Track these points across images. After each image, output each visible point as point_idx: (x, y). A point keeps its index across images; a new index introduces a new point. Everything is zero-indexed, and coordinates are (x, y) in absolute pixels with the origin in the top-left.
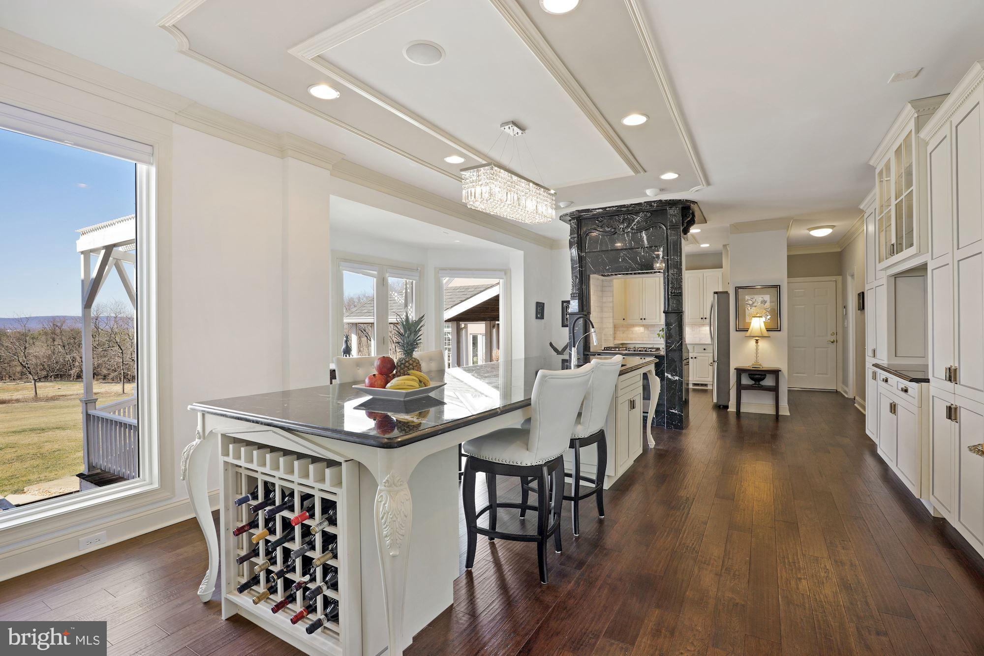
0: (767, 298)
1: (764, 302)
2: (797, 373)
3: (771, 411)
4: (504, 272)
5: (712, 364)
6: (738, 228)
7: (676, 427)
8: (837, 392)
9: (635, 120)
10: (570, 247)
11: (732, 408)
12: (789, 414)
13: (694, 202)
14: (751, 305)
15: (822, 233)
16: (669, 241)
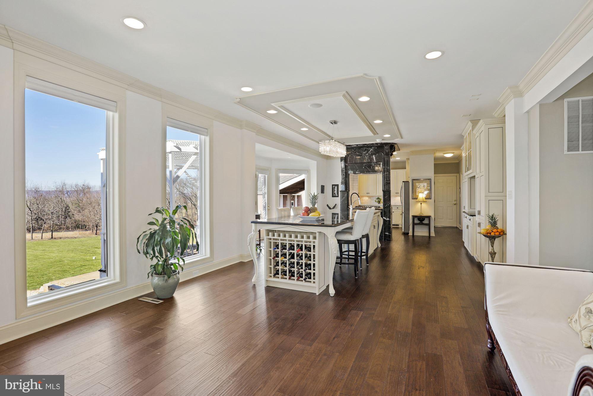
0: (426, 184)
1: (424, 186)
2: (439, 219)
3: (427, 235)
4: (307, 171)
5: (402, 214)
6: (413, 153)
7: (388, 240)
8: (457, 227)
9: (378, 122)
10: (341, 161)
11: (411, 234)
12: (434, 236)
13: (396, 144)
14: (419, 188)
15: (449, 155)
16: (385, 160)
